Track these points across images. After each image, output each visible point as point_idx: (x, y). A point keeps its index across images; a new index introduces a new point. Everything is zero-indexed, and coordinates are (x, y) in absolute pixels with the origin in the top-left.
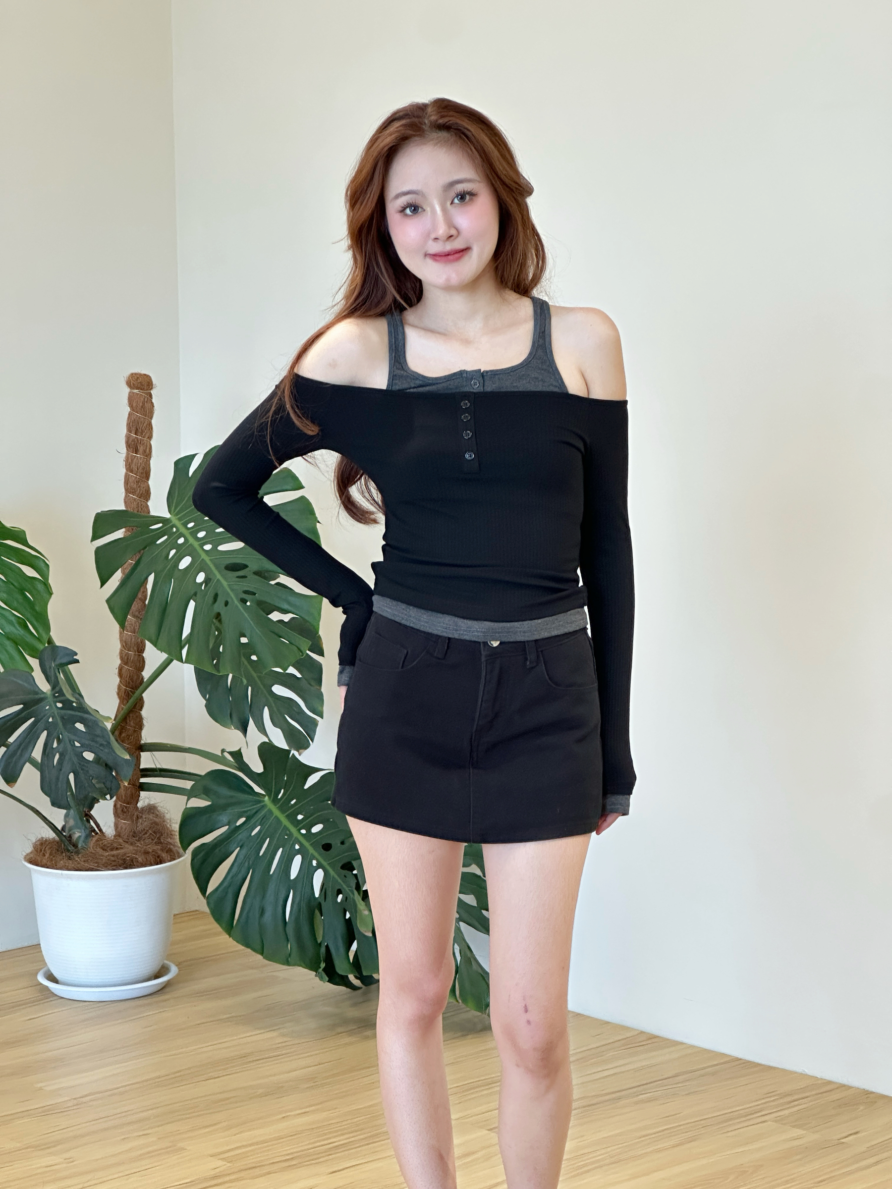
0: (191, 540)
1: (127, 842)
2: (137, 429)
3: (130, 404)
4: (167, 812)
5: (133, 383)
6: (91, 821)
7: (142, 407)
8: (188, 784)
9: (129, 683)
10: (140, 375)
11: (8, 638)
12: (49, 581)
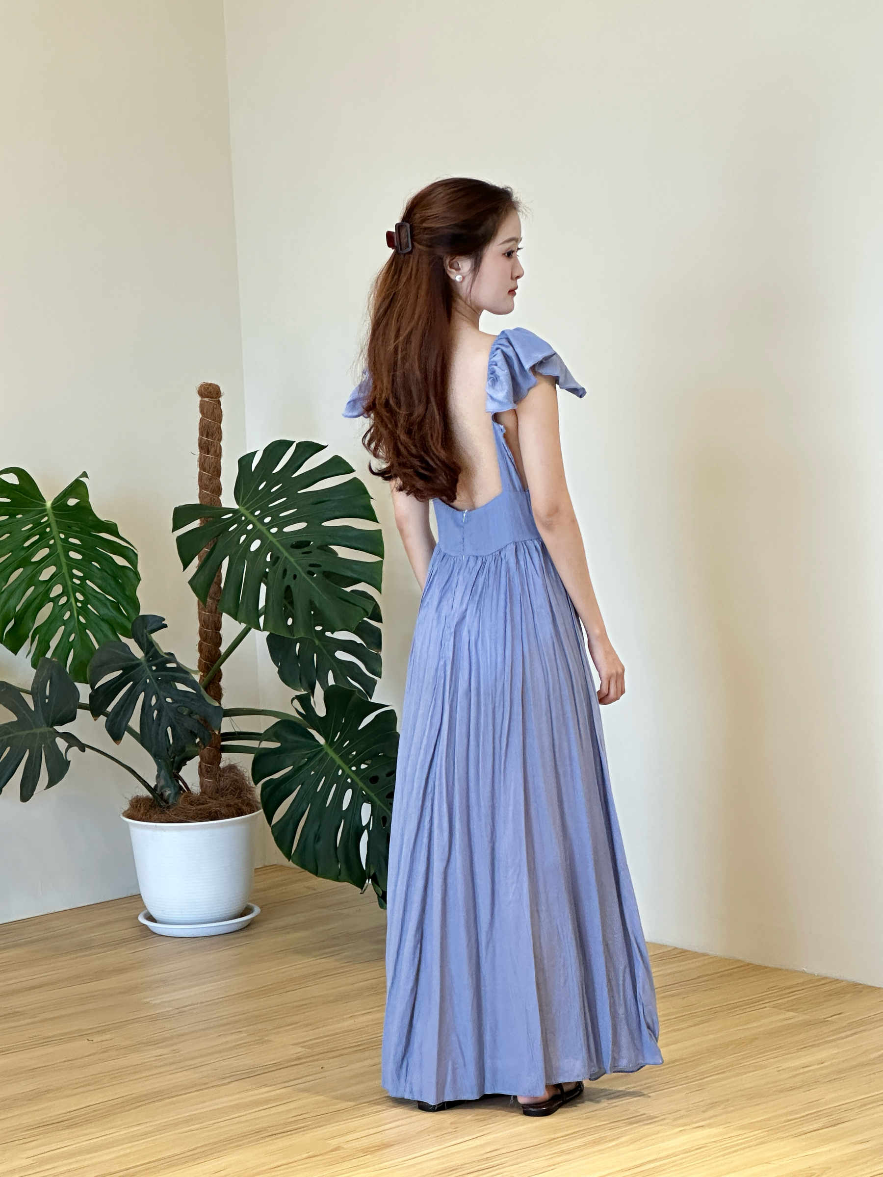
0: (259, 526)
2: (208, 433)
3: (201, 411)
9: (208, 658)
10: (211, 385)
11: (103, 620)
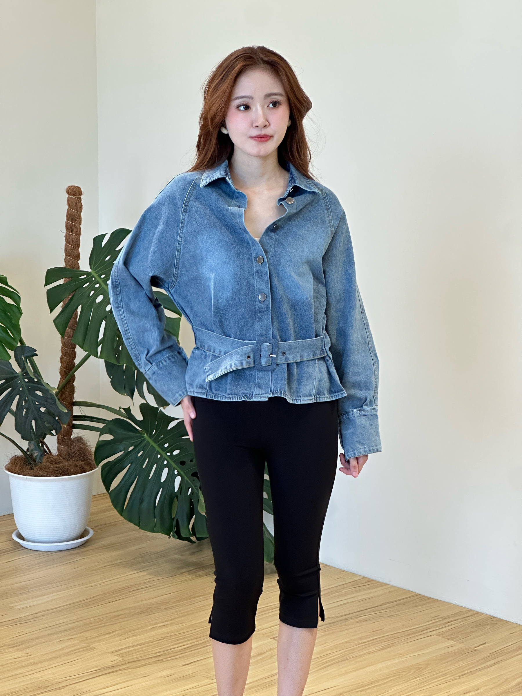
0: (103, 285)
1: (65, 459)
2: (72, 219)
3: (68, 204)
4: (89, 441)
5: (70, 192)
7: (75, 206)
9: (67, 367)
10: (74, 187)
12: (21, 306)
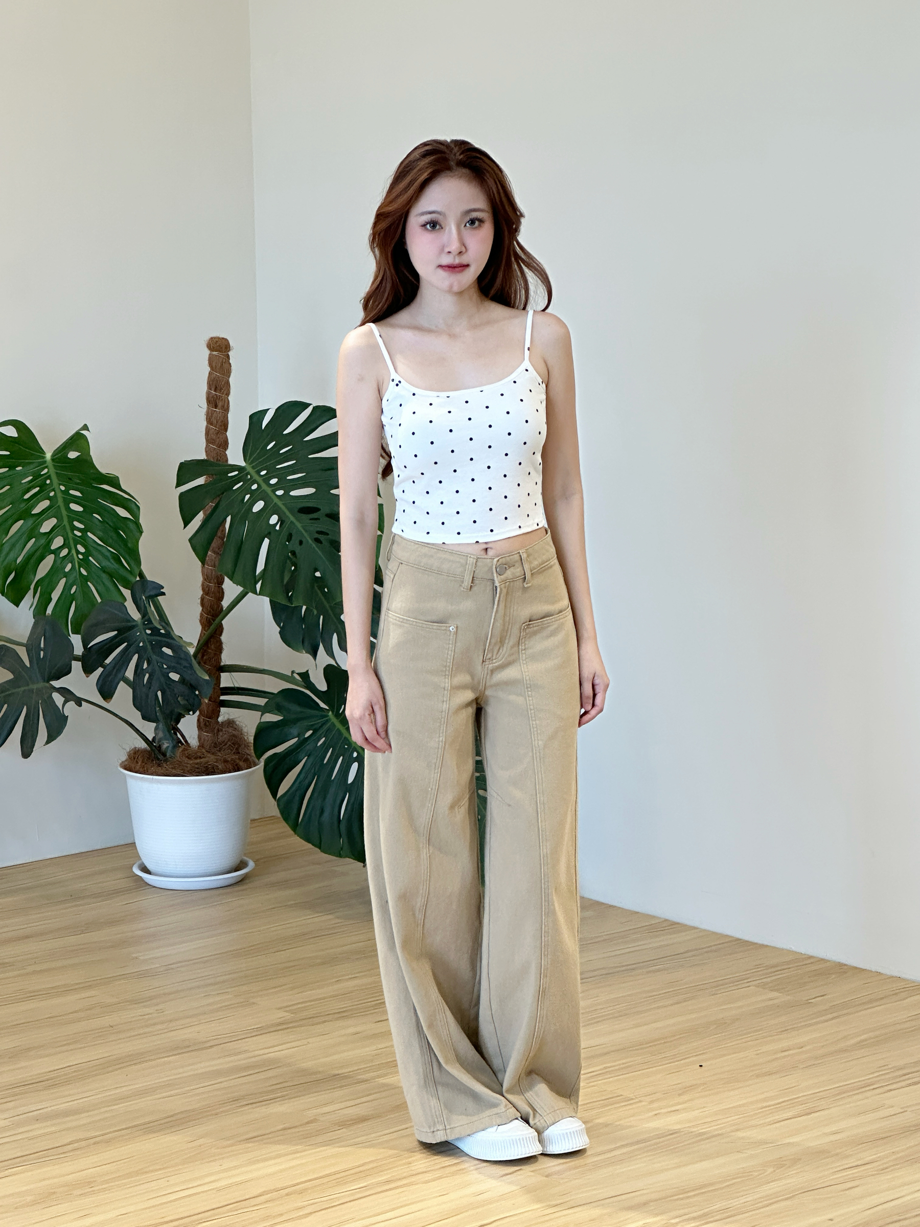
0: (264, 487)
1: (209, 752)
2: (216, 387)
3: (210, 364)
4: (244, 726)
5: (213, 348)
6: (178, 733)
7: (221, 367)
8: (262, 701)
9: (210, 612)
10: (219, 338)
11: (104, 572)
12: (141, 521)
